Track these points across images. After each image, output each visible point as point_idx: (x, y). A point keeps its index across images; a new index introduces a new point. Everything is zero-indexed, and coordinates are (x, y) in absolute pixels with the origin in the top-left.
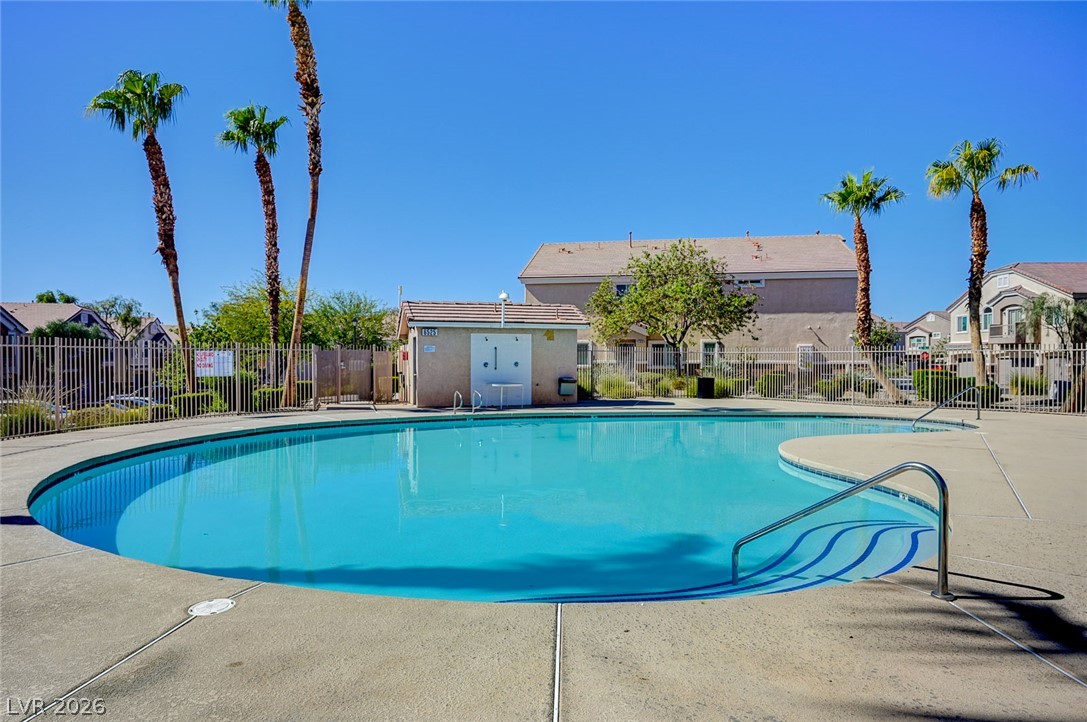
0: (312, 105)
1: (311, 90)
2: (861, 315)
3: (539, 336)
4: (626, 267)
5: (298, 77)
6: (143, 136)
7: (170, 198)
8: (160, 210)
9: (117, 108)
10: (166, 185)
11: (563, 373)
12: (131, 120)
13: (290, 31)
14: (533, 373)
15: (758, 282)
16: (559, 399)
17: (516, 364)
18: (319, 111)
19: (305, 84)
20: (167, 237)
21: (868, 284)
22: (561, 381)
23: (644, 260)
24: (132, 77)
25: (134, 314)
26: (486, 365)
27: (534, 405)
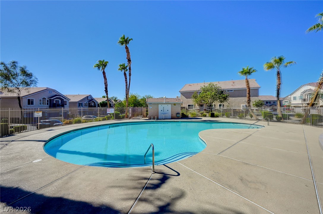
0: (129, 63)
1: (129, 60)
2: (248, 99)
3: (173, 105)
4: (200, 89)
5: (127, 58)
6: (103, 71)
7: (107, 81)
8: (105, 84)
9: (98, 66)
10: (106, 79)
11: (178, 112)
12: (101, 68)
13: (125, 50)
14: (171, 112)
15: (232, 91)
16: (177, 118)
17: (168, 110)
18: (131, 64)
19: (128, 59)
20: (106, 88)
21: (250, 92)
22: (177, 114)
23: (204, 87)
24: (100, 61)
25: (116, 99)
26: (162, 110)
27: (172, 119)
